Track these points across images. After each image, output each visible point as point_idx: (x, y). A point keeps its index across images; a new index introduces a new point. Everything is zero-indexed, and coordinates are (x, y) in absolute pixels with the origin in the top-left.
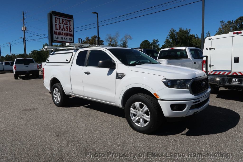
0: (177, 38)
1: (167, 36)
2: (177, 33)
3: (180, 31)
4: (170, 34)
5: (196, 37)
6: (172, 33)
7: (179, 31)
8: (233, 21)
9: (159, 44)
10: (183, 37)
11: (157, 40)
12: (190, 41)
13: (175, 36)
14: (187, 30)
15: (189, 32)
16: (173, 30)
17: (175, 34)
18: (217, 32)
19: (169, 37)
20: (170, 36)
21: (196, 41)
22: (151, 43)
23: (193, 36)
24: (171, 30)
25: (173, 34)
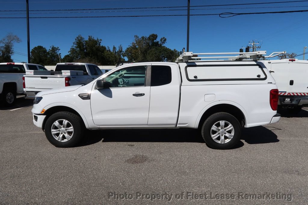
0: (86, 48)
1: (73, 44)
2: (86, 41)
3: (90, 39)
4: (76, 42)
5: (107, 49)
6: (79, 40)
7: (88, 40)
8: (146, 37)
9: (60, 54)
10: (94, 48)
11: (57, 47)
12: (102, 53)
14: (98, 39)
15: (100, 42)
16: (81, 38)
18: (130, 46)
19: (75, 45)
20: (77, 45)
22: (48, 51)
23: (104, 48)
25: (81, 43)
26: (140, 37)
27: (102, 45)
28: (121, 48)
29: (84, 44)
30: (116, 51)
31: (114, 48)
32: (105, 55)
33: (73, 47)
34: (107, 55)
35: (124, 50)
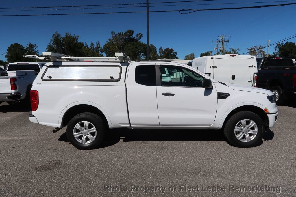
0: (64, 45)
1: (50, 41)
2: (63, 39)
3: (67, 36)
4: (53, 39)
5: (85, 45)
6: (56, 37)
7: (65, 37)
8: (123, 33)
9: (38, 51)
10: (71, 44)
11: (34, 44)
12: (80, 50)
13: (60, 42)
14: (75, 36)
15: (78, 39)
16: (58, 35)
17: (61, 40)
18: (107, 42)
19: (52, 42)
20: (55, 42)
21: (86, 50)
22: (25, 48)
23: (82, 44)
24: (55, 34)
25: (58, 39)
26: (116, 33)
27: (79, 41)
28: (99, 44)
29: (62, 41)
30: (94, 47)
31: (92, 44)
32: (83, 51)
33: (50, 44)
34: (85, 51)
35: (102, 46)
